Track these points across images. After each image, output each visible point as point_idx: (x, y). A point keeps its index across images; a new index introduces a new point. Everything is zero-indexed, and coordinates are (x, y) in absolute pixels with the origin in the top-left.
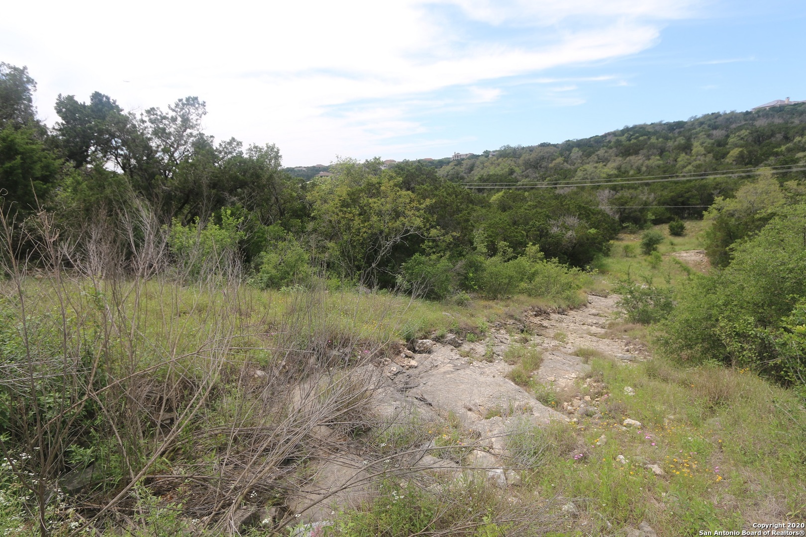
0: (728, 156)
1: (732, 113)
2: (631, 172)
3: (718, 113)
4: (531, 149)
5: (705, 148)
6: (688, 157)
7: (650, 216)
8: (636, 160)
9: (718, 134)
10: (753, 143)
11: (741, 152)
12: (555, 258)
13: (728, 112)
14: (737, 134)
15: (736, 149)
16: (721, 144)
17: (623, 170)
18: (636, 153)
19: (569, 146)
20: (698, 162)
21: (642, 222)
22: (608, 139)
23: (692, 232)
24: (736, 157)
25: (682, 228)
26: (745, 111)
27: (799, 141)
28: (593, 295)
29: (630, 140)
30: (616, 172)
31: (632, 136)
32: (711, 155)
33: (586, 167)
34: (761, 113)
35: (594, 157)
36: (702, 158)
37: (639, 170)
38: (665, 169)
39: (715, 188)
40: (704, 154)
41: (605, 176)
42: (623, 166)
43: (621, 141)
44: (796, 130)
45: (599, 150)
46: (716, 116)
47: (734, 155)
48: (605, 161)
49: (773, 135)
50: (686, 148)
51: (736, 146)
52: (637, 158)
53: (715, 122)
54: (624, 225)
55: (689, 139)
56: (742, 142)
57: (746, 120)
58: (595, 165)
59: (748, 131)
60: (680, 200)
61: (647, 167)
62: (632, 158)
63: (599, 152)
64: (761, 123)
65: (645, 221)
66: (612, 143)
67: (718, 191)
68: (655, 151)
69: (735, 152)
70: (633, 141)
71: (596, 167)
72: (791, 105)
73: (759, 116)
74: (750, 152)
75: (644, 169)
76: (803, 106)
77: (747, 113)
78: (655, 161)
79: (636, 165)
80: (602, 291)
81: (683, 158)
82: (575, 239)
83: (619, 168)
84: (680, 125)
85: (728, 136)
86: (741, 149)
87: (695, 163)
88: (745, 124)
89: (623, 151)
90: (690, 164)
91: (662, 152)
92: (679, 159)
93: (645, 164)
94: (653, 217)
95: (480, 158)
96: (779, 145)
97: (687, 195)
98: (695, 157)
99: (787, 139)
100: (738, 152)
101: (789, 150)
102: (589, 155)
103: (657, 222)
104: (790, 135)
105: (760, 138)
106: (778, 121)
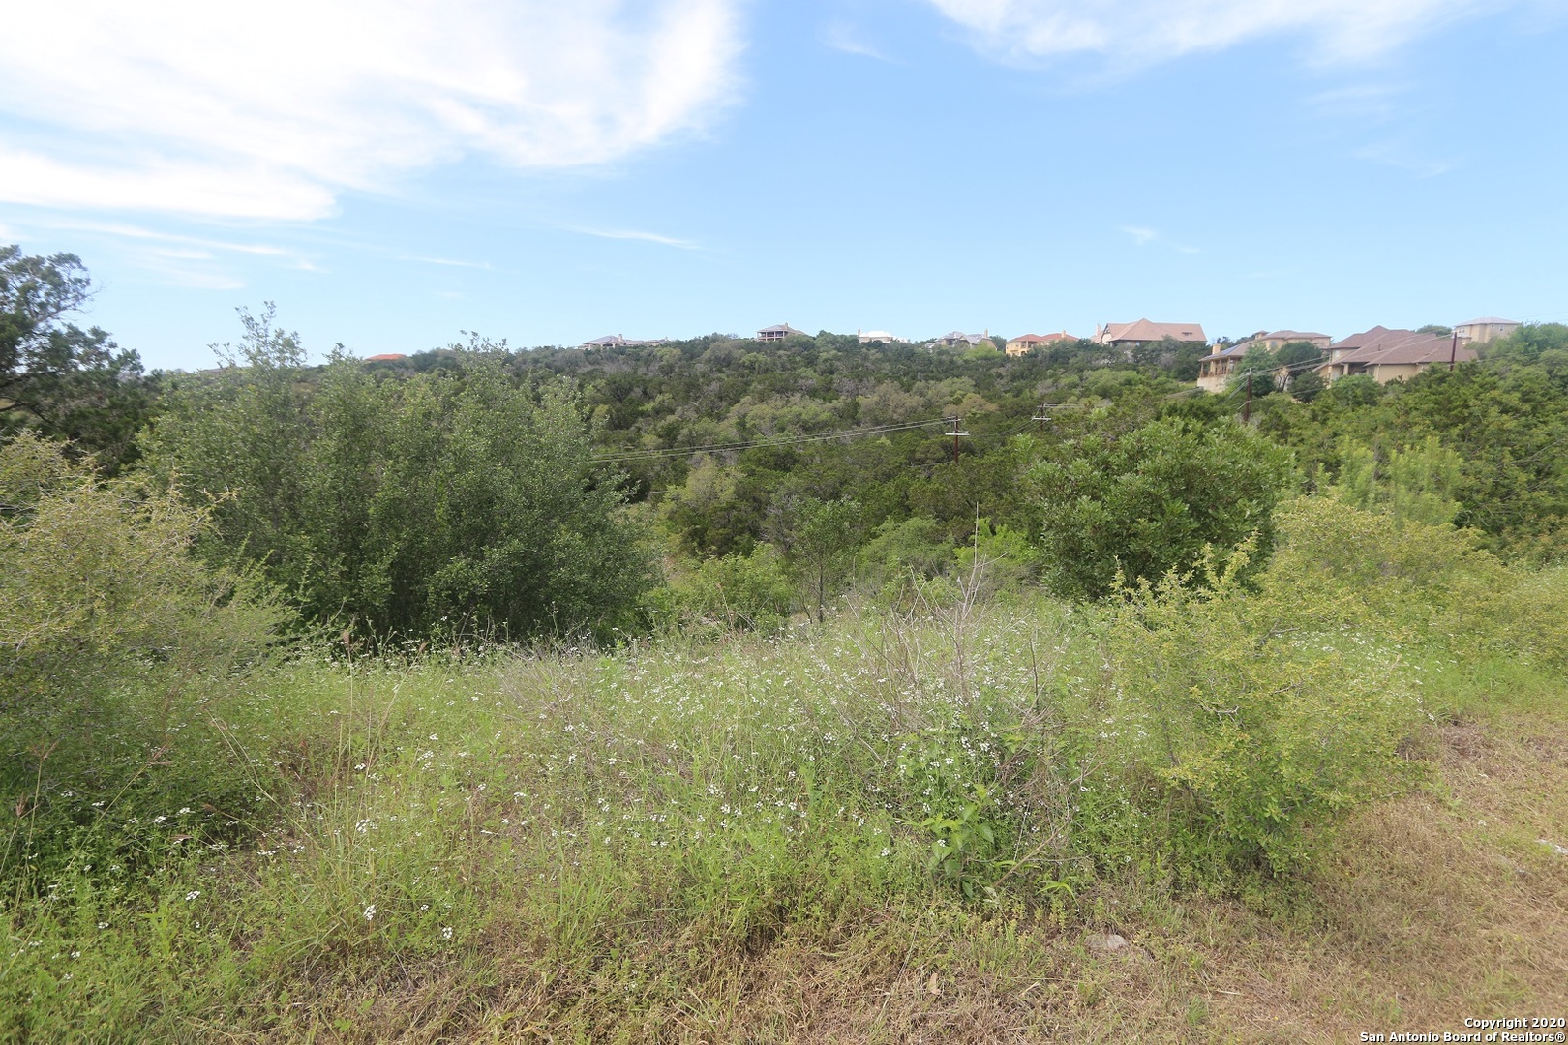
27: (663, 401)
46: (550, 351)
49: (631, 389)
59: (604, 381)
64: (609, 368)
74: (618, 411)
86: (606, 407)
99: (647, 396)
104: (648, 391)
105: (619, 392)
106: (626, 368)
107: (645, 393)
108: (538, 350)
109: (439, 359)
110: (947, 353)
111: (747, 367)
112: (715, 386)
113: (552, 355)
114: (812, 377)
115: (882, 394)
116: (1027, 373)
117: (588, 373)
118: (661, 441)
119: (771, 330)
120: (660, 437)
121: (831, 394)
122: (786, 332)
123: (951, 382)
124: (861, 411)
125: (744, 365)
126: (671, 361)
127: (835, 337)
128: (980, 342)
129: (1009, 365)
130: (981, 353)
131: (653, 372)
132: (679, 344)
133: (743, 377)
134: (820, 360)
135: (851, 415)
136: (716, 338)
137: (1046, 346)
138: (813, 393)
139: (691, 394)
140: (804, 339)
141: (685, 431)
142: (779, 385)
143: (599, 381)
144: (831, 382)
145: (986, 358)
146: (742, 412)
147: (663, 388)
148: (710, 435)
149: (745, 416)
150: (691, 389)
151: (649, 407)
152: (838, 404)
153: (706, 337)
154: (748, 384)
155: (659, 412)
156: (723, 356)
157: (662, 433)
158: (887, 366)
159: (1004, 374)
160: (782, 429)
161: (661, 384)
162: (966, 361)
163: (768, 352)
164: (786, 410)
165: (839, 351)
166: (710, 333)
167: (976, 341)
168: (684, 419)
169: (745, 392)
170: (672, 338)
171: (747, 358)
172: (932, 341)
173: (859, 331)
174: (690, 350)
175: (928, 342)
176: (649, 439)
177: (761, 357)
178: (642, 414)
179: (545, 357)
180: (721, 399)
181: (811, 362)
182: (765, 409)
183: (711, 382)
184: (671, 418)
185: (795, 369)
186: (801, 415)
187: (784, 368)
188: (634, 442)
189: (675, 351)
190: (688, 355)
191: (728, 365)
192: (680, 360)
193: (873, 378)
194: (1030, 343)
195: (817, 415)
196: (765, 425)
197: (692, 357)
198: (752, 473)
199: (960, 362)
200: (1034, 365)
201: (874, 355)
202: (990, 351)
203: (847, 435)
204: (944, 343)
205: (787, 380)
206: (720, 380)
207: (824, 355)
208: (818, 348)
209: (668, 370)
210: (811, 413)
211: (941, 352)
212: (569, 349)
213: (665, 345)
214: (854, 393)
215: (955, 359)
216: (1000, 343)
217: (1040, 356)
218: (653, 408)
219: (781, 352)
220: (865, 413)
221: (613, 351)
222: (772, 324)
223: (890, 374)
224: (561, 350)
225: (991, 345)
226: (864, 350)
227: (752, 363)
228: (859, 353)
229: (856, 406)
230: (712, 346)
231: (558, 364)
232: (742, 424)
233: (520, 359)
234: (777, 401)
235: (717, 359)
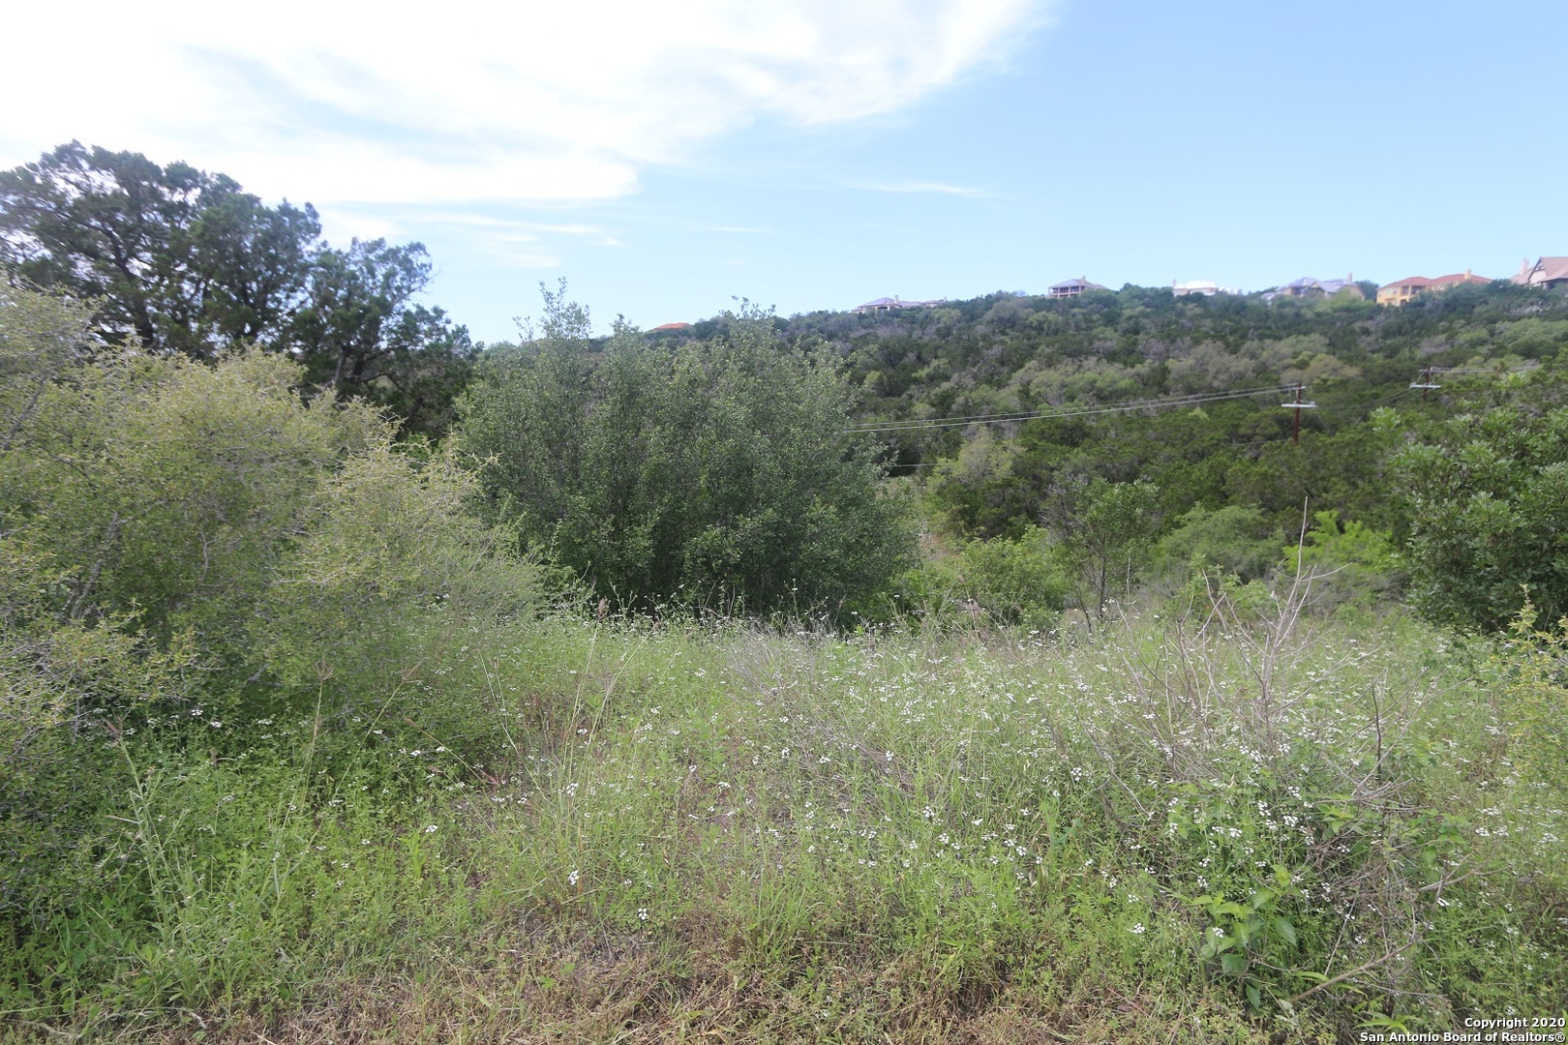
11: (880, 377)
27: (939, 366)
44: (927, 349)
49: (904, 354)
59: (877, 346)
64: (883, 332)
69: (873, 376)
74: (889, 377)
86: (878, 373)
99: (921, 361)
104: (923, 356)
105: (892, 358)
106: (901, 332)
107: (919, 358)
108: (812, 315)
109: (718, 326)
110: (1292, 304)
111: (1034, 328)
112: (996, 350)
113: (826, 319)
114: (1111, 338)
115: (1199, 357)
116: (1407, 326)
117: (861, 337)
118: (934, 409)
119: (1065, 285)
120: (933, 405)
121: (1133, 357)
122: (1083, 287)
123: (1294, 341)
124: (1171, 377)
125: (1031, 326)
126: (949, 323)
127: (1143, 291)
128: (1340, 291)
129: (1381, 318)
130: (1339, 304)
131: (929, 336)
132: (959, 304)
133: (1029, 339)
134: (1124, 318)
135: (1157, 383)
136: (1000, 297)
137: (1439, 292)
138: (1111, 356)
139: (970, 359)
140: (1105, 294)
141: (960, 400)
142: (1071, 347)
143: (871, 346)
144: (1135, 343)
145: (1348, 310)
146: (1027, 379)
147: (939, 352)
148: (988, 404)
149: (1029, 383)
150: (970, 354)
151: (923, 373)
152: (1143, 369)
153: (989, 296)
154: (1034, 347)
155: (934, 379)
156: (1007, 317)
157: (936, 402)
158: (1208, 323)
159: (1372, 329)
160: (1072, 398)
161: (937, 348)
162: (1318, 315)
163: (1060, 310)
164: (1077, 376)
165: (1147, 307)
166: (993, 291)
167: (1335, 288)
168: (960, 387)
169: (1030, 356)
170: (951, 298)
171: (1035, 318)
172: (1272, 290)
173: (1175, 282)
174: (970, 311)
175: (1266, 291)
176: (921, 408)
177: (1051, 316)
178: (915, 381)
179: (819, 322)
180: (1003, 364)
181: (1111, 320)
182: (1053, 376)
183: (992, 345)
184: (946, 385)
185: (1091, 329)
186: (1095, 381)
187: (1078, 328)
188: (903, 413)
189: (953, 313)
190: (968, 316)
191: (1012, 327)
192: (959, 321)
193: (1189, 338)
194: (1415, 288)
195: (1114, 382)
196: (1052, 393)
197: (972, 319)
198: (1033, 448)
199: (1309, 314)
200: (1419, 317)
201: (1192, 309)
202: (1354, 300)
203: (1151, 406)
204: (1288, 292)
205: (1081, 342)
206: (1002, 342)
207: (1127, 312)
208: (1122, 304)
209: (945, 333)
210: (1108, 380)
211: (1282, 303)
212: (843, 313)
213: (943, 305)
214: (1164, 356)
215: (1303, 311)
216: (1369, 290)
217: (1428, 305)
218: (928, 375)
219: (1076, 310)
220: (1176, 380)
221: (888, 314)
222: (1066, 277)
223: (1212, 333)
224: (835, 314)
225: (1356, 293)
226: (1180, 305)
227: (1040, 323)
228: (1173, 309)
229: (1165, 371)
230: (995, 305)
231: (831, 328)
232: (1025, 393)
233: (793, 325)
234: (1067, 366)
235: (1001, 320)
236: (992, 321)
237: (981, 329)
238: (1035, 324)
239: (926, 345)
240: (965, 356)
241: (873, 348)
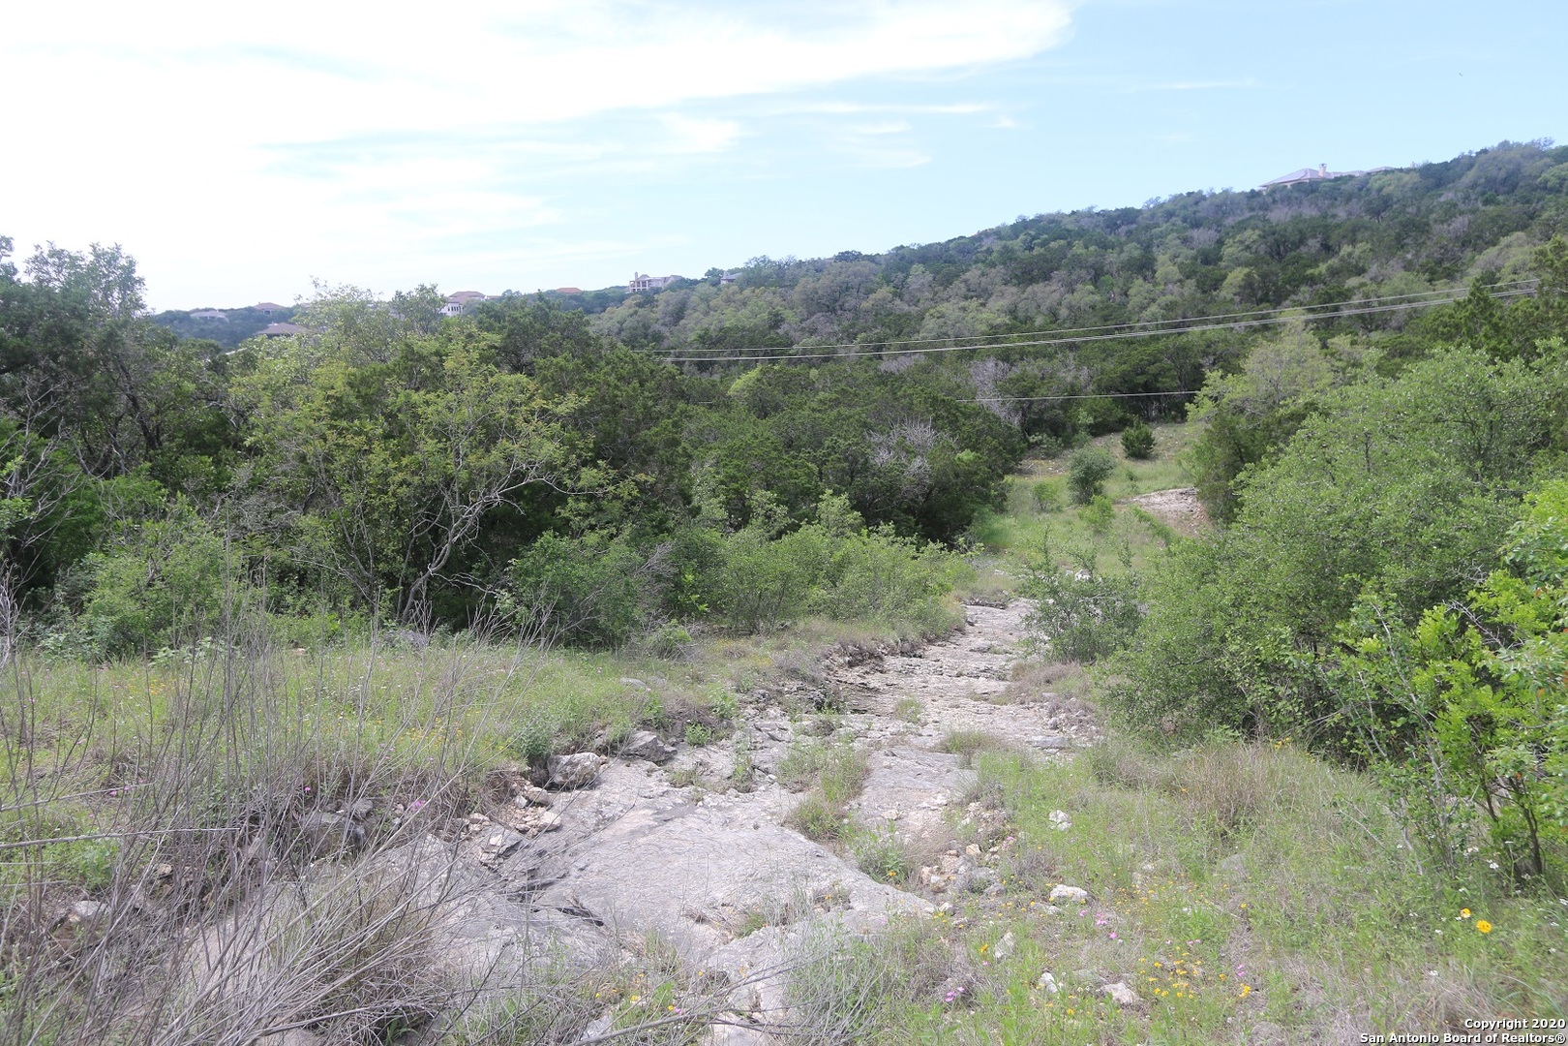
0: (1224, 283)
1: (1226, 192)
2: (1039, 321)
3: (1200, 192)
4: (817, 267)
5: (1180, 268)
6: (1149, 286)
7: (1084, 418)
8: (1049, 293)
9: (1203, 237)
10: (1268, 257)
11: (1248, 275)
12: (886, 522)
13: (1218, 191)
14: (1238, 238)
15: (1239, 269)
16: (1210, 258)
17: (1021, 315)
18: (1046, 277)
19: (903, 260)
20: (1169, 298)
21: (1069, 430)
22: (986, 243)
23: (1168, 450)
24: (1240, 286)
25: (1148, 441)
26: (1248, 190)
28: (977, 604)
29: (1031, 249)
30: (1006, 319)
31: (1034, 238)
32: (1192, 283)
33: (943, 307)
34: (1278, 194)
35: (958, 286)
36: (1176, 289)
37: (1054, 315)
38: (1106, 312)
39: (1206, 354)
40: (1180, 281)
41: (983, 328)
42: (1020, 305)
43: (1012, 251)
44: (1341, 231)
45: (967, 270)
47: (1236, 282)
48: (982, 294)
50: (1144, 266)
51: (1238, 263)
52: (1048, 288)
53: (1195, 213)
54: (1032, 439)
55: (1147, 248)
56: (1247, 254)
57: (1252, 209)
58: (963, 304)
60: (1141, 379)
61: (1070, 308)
62: (1038, 288)
63: (968, 275)
65: (1075, 431)
66: (994, 255)
67: (1212, 358)
68: (1083, 273)
69: (1236, 276)
70: (1037, 251)
71: (964, 309)
72: (1330, 180)
73: (1274, 201)
75: (1064, 312)
76: (1350, 183)
77: (1253, 194)
78: (1085, 295)
79: (1048, 303)
80: (995, 593)
81: (1139, 287)
82: (930, 476)
83: (1012, 312)
84: (1127, 216)
85: (1220, 243)
87: (1163, 300)
88: (1251, 217)
89: (1018, 272)
90: (1154, 301)
91: (1097, 275)
92: (1132, 292)
93: (1064, 302)
94: (1090, 420)
95: (698, 287)
96: (1314, 262)
97: (1153, 369)
98: (1162, 287)
100: (1242, 276)
101: (1334, 272)
102: (947, 282)
103: (1099, 430)
236: (1474, 185)
237: (1447, 196)
238: (1553, 182)
239: (1338, 226)
240: (1399, 238)
241: (1251, 235)
